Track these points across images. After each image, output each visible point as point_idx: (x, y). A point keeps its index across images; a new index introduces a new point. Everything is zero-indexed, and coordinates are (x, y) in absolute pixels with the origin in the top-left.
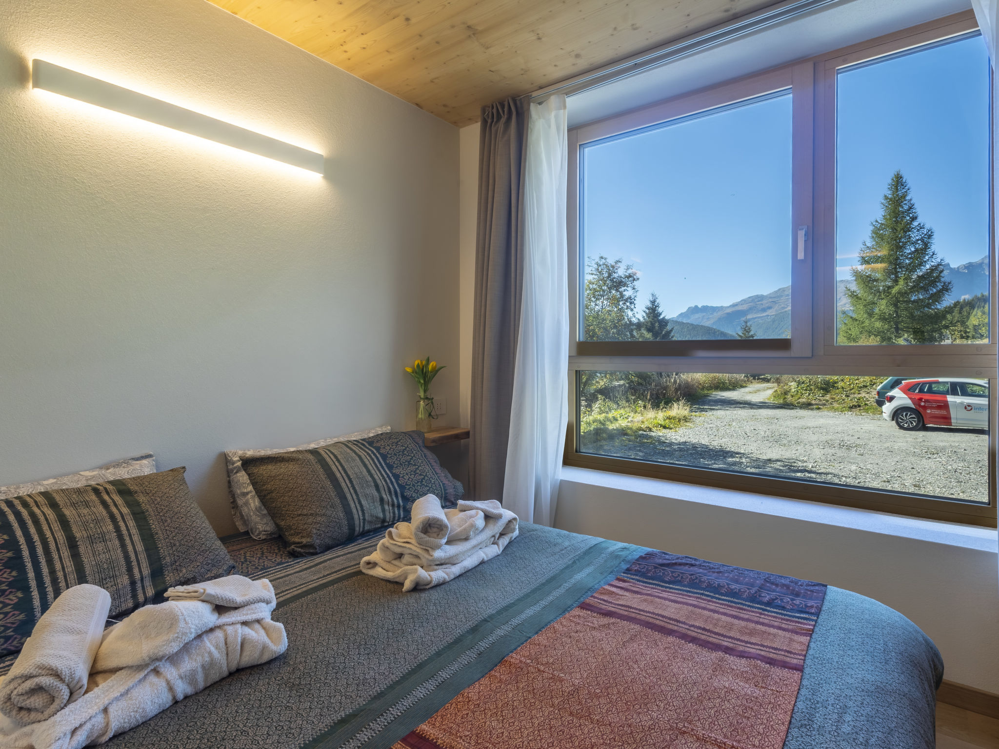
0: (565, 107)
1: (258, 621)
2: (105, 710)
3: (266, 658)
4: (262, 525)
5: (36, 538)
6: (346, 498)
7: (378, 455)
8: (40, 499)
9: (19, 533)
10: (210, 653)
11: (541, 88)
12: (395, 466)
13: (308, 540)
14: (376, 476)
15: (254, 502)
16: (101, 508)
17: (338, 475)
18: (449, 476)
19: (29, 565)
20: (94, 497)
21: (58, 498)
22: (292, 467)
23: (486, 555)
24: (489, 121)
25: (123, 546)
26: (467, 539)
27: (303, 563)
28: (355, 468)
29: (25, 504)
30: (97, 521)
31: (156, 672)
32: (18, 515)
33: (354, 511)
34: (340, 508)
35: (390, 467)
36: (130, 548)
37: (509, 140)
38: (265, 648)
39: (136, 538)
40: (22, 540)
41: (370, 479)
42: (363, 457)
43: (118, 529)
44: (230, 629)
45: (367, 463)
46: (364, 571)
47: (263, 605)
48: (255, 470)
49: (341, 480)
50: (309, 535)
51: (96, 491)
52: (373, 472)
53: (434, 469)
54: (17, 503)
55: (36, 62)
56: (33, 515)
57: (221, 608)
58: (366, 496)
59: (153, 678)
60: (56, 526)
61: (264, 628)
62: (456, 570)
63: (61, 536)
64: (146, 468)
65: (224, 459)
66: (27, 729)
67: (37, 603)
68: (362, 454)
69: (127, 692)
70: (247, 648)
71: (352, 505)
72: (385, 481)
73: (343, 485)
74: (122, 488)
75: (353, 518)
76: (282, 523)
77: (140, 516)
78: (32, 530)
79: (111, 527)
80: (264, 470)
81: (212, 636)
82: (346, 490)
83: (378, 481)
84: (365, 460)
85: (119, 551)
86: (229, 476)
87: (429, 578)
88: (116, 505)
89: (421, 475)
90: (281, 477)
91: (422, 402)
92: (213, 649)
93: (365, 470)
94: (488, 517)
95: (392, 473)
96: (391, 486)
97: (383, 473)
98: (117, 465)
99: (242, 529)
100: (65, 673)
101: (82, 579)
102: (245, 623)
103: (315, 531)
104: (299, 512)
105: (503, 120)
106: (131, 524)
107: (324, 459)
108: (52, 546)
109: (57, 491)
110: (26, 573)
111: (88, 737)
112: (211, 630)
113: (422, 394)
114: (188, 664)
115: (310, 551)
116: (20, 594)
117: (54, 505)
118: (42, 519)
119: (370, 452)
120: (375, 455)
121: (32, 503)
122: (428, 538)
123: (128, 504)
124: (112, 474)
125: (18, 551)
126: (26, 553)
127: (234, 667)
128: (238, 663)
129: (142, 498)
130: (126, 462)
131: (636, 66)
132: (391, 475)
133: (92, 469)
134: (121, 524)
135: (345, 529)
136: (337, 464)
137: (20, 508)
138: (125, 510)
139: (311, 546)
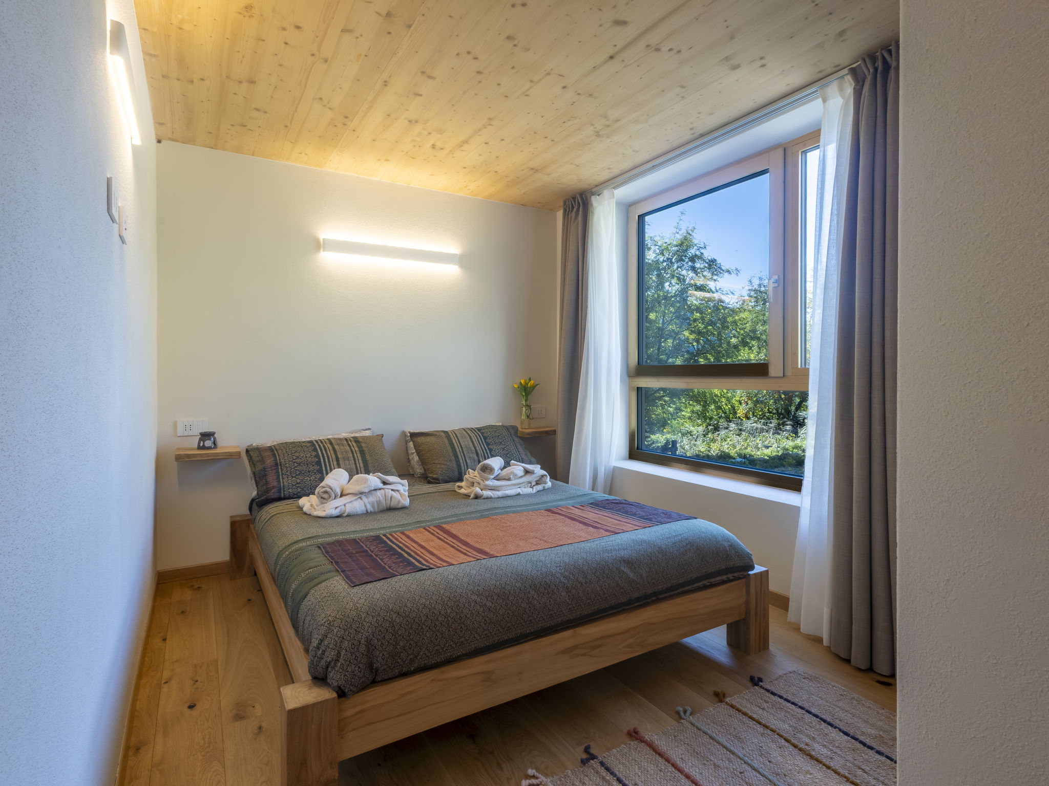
0: (614, 197)
1: (398, 491)
2: (345, 505)
3: (400, 506)
4: (419, 470)
5: (325, 455)
6: (458, 457)
7: (482, 437)
8: (327, 441)
9: (320, 452)
10: (379, 497)
11: (597, 186)
12: (491, 444)
13: (436, 476)
14: (478, 448)
15: (416, 458)
16: (348, 447)
17: (455, 445)
18: (529, 454)
19: (323, 465)
20: (345, 442)
21: (333, 441)
22: (432, 439)
23: (522, 491)
24: (568, 210)
25: (355, 463)
26: (509, 479)
27: (431, 485)
28: (466, 442)
29: (322, 442)
30: (346, 452)
31: (360, 498)
32: (319, 446)
33: (462, 465)
34: (454, 462)
35: (488, 444)
36: (358, 465)
37: (578, 224)
38: (399, 501)
39: (360, 461)
40: (321, 455)
41: (473, 449)
42: (472, 436)
43: (354, 457)
44: (387, 490)
45: (474, 440)
46: (457, 490)
47: (401, 486)
48: (415, 439)
49: (457, 447)
50: (437, 474)
51: (346, 439)
52: (476, 445)
53: (517, 449)
54: (319, 441)
55: (324, 239)
56: (324, 446)
57: (384, 483)
58: (470, 458)
59: (359, 500)
60: (332, 452)
61: (400, 494)
62: (499, 494)
63: (333, 456)
64: (367, 433)
65: (404, 433)
66: (323, 505)
67: (324, 472)
68: (472, 435)
69: (352, 501)
70: (393, 499)
71: (461, 461)
72: (483, 451)
73: (458, 450)
74: (356, 440)
75: (461, 469)
76: (426, 467)
77: (362, 452)
78: (324, 452)
79: (351, 455)
80: (420, 440)
81: (380, 491)
82: (459, 453)
83: (479, 451)
84: (473, 438)
85: (354, 465)
86: (407, 444)
87: (482, 493)
88: (353, 447)
89: (507, 451)
90: (427, 444)
91: (524, 409)
92: (380, 496)
93: (471, 444)
94: (527, 472)
95: (488, 447)
96: (486, 455)
97: (483, 446)
98: (356, 432)
99: (412, 473)
100: (333, 488)
101: (339, 467)
102: (392, 490)
103: (440, 472)
104: (434, 462)
105: (575, 209)
106: (359, 455)
107: (449, 436)
108: (331, 459)
109: (332, 439)
110: (322, 468)
111: (340, 512)
112: (380, 489)
113: (524, 402)
114: (372, 499)
115: (436, 481)
116: (320, 475)
117: (331, 444)
118: (327, 448)
119: (477, 435)
120: (480, 436)
121: (324, 442)
122: (483, 474)
123: (358, 447)
124: (352, 435)
125: (320, 459)
126: (322, 460)
127: (388, 507)
128: (390, 505)
129: (363, 445)
130: (360, 431)
131: (654, 167)
132: (487, 448)
133: (346, 433)
134: (355, 454)
135: (456, 474)
136: (456, 439)
137: (320, 443)
138: (357, 449)
139: (437, 479)
